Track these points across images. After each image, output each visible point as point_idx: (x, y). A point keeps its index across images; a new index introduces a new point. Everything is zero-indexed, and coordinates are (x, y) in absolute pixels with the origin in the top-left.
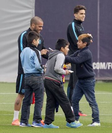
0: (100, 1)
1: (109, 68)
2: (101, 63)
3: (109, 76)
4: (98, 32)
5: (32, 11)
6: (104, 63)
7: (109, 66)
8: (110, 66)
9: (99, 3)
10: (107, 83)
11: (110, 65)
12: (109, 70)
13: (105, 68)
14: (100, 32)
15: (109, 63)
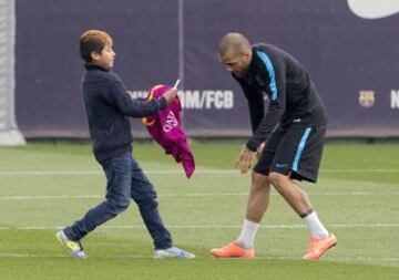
1: (208, 106)
2: (189, 93)
3: (208, 127)
4: (181, 12)
6: (197, 93)
7: (209, 100)
8: (211, 100)
11: (213, 96)
12: (208, 110)
13: (199, 106)
14: (186, 13)
15: (210, 93)
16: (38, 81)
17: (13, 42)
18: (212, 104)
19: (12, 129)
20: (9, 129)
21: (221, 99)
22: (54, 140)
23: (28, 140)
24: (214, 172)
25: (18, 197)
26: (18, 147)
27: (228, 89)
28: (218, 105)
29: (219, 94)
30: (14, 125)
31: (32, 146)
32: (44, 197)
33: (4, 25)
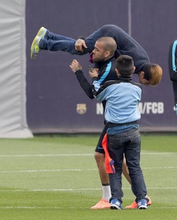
0: (132, 2)
1: (148, 112)
3: (148, 126)
5: (21, 21)
6: (141, 104)
7: (148, 108)
8: (150, 108)
9: (130, 4)
10: (145, 136)
11: (151, 106)
12: (148, 115)
13: (142, 112)
15: (149, 104)
16: (41, 97)
17: (25, 73)
18: (151, 111)
19: (25, 128)
20: (23, 128)
21: (156, 108)
22: (51, 135)
23: (35, 134)
24: (152, 153)
25: (29, 171)
26: (29, 139)
27: (160, 101)
28: (154, 112)
29: (155, 104)
30: (26, 125)
31: (37, 138)
32: (45, 170)
33: (19, 62)
